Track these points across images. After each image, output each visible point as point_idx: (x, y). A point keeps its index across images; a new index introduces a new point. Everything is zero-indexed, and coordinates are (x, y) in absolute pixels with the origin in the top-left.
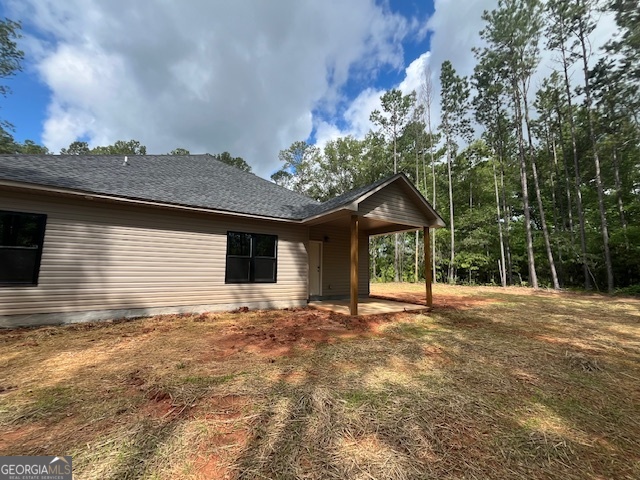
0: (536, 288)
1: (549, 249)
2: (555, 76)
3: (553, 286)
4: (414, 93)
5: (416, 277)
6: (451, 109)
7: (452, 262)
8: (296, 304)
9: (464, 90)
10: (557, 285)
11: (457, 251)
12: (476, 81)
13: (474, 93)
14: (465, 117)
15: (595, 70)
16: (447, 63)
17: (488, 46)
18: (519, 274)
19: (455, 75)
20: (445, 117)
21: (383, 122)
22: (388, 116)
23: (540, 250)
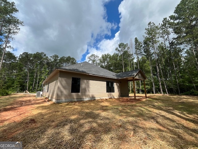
0: (163, 94)
1: (165, 84)
2: (162, 43)
3: (166, 93)
4: (127, 44)
5: (131, 92)
6: (138, 49)
7: (140, 88)
8: (118, 97)
9: (140, 45)
10: (167, 93)
11: (142, 85)
12: (144, 43)
13: (143, 45)
14: (141, 51)
15: (171, 43)
16: (136, 38)
17: (147, 36)
18: (158, 91)
19: (138, 41)
20: (136, 51)
21: (119, 51)
22: (120, 49)
23: (163, 85)
